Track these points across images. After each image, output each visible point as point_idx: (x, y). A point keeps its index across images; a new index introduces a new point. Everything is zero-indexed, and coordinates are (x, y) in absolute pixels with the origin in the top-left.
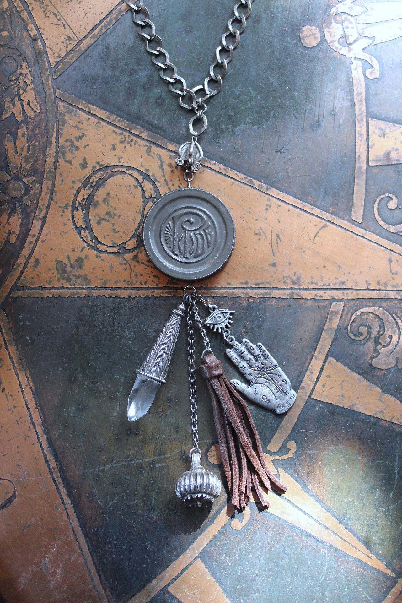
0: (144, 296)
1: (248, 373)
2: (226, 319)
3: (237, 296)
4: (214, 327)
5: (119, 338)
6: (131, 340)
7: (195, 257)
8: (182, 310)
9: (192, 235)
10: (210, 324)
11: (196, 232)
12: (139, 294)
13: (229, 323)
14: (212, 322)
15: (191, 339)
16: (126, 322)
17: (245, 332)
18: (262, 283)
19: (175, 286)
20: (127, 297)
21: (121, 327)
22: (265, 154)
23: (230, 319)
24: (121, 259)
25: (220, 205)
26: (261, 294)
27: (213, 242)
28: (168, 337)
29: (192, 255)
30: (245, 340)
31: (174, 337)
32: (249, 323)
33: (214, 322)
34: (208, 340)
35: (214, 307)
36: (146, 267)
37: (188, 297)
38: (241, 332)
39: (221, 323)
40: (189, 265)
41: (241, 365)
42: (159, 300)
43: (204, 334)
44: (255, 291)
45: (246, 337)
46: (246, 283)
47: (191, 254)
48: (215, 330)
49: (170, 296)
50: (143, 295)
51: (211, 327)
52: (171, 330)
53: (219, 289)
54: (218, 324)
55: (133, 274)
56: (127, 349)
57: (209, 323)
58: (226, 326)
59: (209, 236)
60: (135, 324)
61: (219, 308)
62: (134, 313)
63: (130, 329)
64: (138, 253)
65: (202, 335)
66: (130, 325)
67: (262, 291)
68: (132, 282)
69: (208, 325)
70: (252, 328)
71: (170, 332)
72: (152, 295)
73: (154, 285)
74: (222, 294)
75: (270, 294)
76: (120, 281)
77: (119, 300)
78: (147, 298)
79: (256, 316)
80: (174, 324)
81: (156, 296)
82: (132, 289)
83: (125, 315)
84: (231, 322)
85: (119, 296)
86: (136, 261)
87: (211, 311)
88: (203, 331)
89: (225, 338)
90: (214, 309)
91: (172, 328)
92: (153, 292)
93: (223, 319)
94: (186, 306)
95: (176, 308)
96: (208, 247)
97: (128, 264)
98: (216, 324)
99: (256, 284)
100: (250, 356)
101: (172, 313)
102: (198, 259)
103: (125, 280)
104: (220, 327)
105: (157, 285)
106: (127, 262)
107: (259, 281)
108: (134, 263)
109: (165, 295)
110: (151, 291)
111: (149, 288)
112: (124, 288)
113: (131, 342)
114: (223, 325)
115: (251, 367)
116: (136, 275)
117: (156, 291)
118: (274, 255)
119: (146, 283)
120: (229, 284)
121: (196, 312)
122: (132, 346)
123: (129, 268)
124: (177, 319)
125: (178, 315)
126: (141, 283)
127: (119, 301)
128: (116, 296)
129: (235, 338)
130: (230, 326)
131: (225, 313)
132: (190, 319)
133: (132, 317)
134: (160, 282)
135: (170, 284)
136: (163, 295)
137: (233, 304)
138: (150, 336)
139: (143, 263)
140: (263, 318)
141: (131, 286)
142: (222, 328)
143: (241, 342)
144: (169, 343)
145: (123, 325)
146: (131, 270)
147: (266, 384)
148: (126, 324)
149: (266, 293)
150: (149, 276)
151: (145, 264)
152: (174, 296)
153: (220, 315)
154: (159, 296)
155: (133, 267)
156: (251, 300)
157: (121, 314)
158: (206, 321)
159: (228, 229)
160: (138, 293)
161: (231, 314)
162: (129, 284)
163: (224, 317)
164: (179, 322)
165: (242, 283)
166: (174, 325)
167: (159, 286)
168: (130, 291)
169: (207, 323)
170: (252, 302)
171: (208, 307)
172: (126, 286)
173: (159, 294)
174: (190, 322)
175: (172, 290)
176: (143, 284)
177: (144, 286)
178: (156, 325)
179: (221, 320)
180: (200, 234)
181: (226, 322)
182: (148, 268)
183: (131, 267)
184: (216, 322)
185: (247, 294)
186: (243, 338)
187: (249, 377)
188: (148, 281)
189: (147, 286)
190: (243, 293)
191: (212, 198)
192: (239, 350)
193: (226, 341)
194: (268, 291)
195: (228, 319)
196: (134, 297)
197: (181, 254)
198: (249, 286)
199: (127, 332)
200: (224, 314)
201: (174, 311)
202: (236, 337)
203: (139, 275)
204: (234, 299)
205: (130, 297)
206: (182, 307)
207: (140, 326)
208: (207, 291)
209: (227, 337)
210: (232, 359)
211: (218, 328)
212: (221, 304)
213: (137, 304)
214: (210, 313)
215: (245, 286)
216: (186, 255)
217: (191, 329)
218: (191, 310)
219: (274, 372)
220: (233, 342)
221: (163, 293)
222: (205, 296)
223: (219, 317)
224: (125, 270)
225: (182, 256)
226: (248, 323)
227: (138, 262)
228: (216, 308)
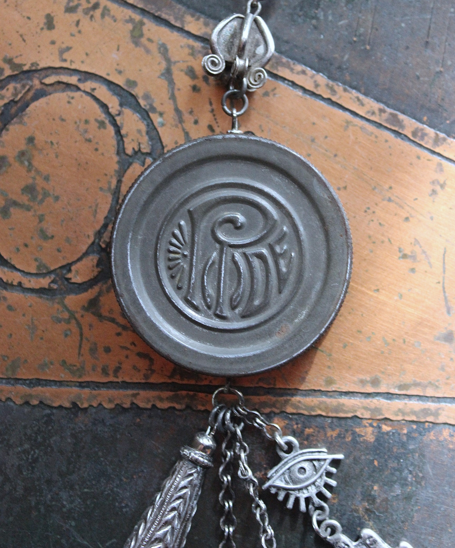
0: (111, 406)
2: (321, 477)
3: (350, 415)
4: (287, 497)
5: (42, 510)
6: (74, 519)
7: (244, 316)
8: (205, 448)
9: (238, 256)
10: (279, 488)
11: (250, 251)
12: (99, 399)
14: (283, 485)
16: (64, 469)
17: (367, 510)
18: (416, 385)
19: (193, 382)
20: (67, 405)
21: (49, 482)
22: (433, 50)
23: (329, 474)
24: (56, 306)
25: (315, 181)
26: (414, 413)
27: (292, 278)
28: (167, 523)
29: (237, 311)
30: (367, 532)
31: (184, 521)
32: (381, 487)
33: (287, 483)
34: (270, 531)
36: (120, 330)
37: (224, 415)
38: (357, 511)
39: (306, 487)
40: (227, 335)
42: (150, 417)
43: (262, 516)
44: (398, 404)
45: (371, 523)
46: (375, 382)
47: (233, 308)
49: (178, 406)
50: (110, 401)
51: (281, 498)
52: (175, 504)
53: (305, 395)
54: (299, 490)
55: (86, 347)
56: (63, 541)
57: (274, 487)
59: (282, 262)
60: (86, 475)
61: (301, 448)
62: (83, 448)
63: (72, 487)
64: (100, 294)
65: (255, 515)
66: (74, 477)
67: (415, 405)
68: (83, 368)
70: (386, 500)
71: (173, 509)
72: (133, 403)
73: (138, 378)
74: (312, 408)
75: (436, 414)
76: (52, 363)
77: (48, 411)
78: (120, 409)
79: (398, 470)
80: (185, 487)
81: (142, 405)
82: (81, 385)
83: (61, 452)
84: (333, 483)
85: (49, 402)
86: (93, 313)
87: (282, 454)
88: (258, 506)
89: (315, 525)
91: (180, 498)
92: (135, 395)
93: (312, 476)
94: (217, 438)
95: (193, 444)
96: (280, 292)
97: (73, 321)
98: (294, 490)
99: (401, 387)
101: (181, 458)
102: (252, 322)
103: (64, 362)
104: (303, 496)
105: (146, 377)
106: (72, 315)
107: (408, 379)
108: (89, 318)
109: (165, 405)
110: (130, 392)
111: (125, 385)
112: (60, 383)
113: (73, 523)
114: (313, 491)
116: (93, 350)
117: (142, 393)
118: (449, 312)
119: (117, 370)
120: (330, 382)
121: (243, 455)
122: (75, 533)
123: (75, 329)
124: (191, 475)
125: (195, 463)
126: (105, 371)
127: (48, 416)
128: (41, 402)
129: (342, 526)
130: (328, 494)
131: (319, 460)
132: (226, 472)
133: (79, 457)
134: (153, 371)
135: (178, 377)
136: (159, 405)
137: (339, 436)
138: (122, 507)
139: (113, 320)
140: (416, 476)
141: (80, 376)
142: (308, 500)
143: (356, 537)
144: (169, 537)
145: (56, 477)
146: (81, 335)
148: (62, 475)
149: (426, 412)
150: (126, 352)
151: (117, 323)
152: (188, 407)
153: (306, 465)
154: (149, 406)
155: (85, 329)
156: (386, 428)
157: (52, 450)
158: (269, 479)
159: (333, 245)
160: (95, 397)
161: (335, 463)
162: (72, 372)
163: (316, 470)
164: (197, 482)
165: (363, 382)
166: (184, 491)
167: (152, 380)
168: (76, 390)
169: (270, 486)
170: (387, 433)
171: (274, 444)
172: (67, 377)
173: (149, 401)
174: (227, 479)
175: (184, 393)
176: (111, 372)
177: (112, 379)
178: (139, 482)
179: (307, 479)
180: (260, 256)
181: (320, 483)
182: (124, 333)
183: (81, 329)
184: (294, 482)
185: (377, 410)
186: (362, 526)
188: (123, 366)
189: (120, 380)
190: (366, 408)
191: (293, 164)
193: (317, 535)
194: (432, 405)
195: (325, 478)
196: (85, 405)
197: (209, 307)
198: (383, 389)
199: (64, 495)
200: (316, 463)
201: (186, 452)
202: (345, 522)
203: (101, 350)
204: (343, 422)
205: (74, 404)
206: (206, 441)
207: (99, 481)
208: (274, 399)
209: (319, 523)
211: (297, 500)
212: (309, 436)
213: (94, 424)
214: (279, 459)
215: (370, 389)
216: (221, 311)
217: (227, 497)
218: (229, 447)
220: (335, 536)
221: (161, 399)
222: (267, 410)
223: (302, 470)
224: (66, 335)
225: (211, 312)
226: (376, 488)
227: (100, 316)
228: (295, 446)
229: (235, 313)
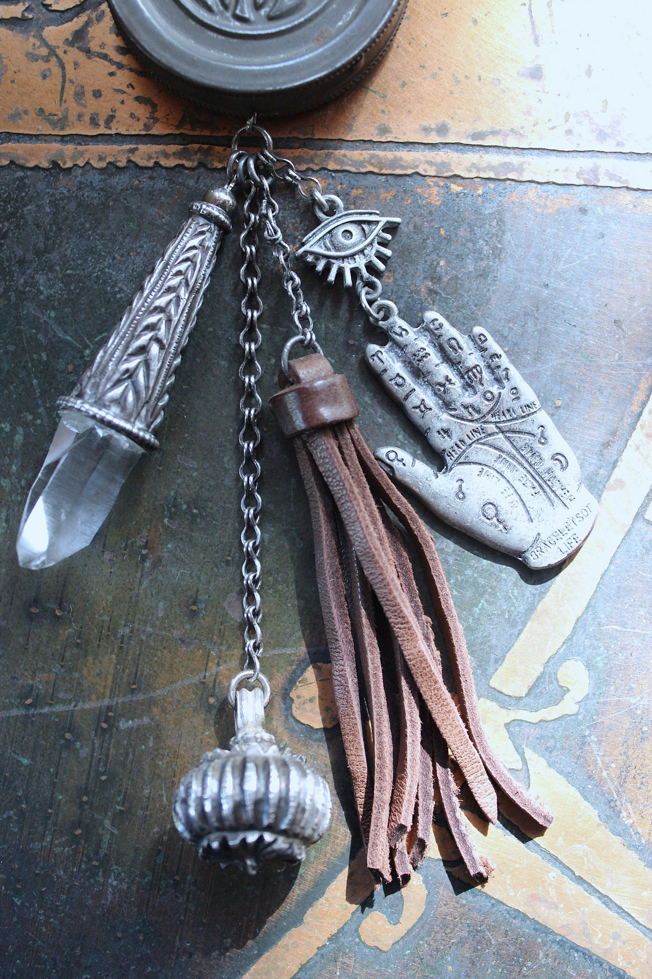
0: (103, 165)
1: (439, 425)
2: (371, 244)
3: (409, 172)
4: (327, 269)
5: (13, 298)
6: (54, 308)
7: (271, 18)
8: (222, 205)
10: (318, 256)
12: (87, 156)
13: (380, 256)
14: (323, 251)
15: (252, 305)
16: (41, 245)
17: (431, 292)
18: (494, 133)
19: (207, 133)
20: (45, 164)
21: (22, 262)
23: (384, 244)
24: (32, 40)
26: (490, 168)
28: (170, 290)
29: (263, 12)
30: (430, 315)
31: (194, 291)
32: (448, 262)
33: (328, 249)
34: (306, 308)
35: (332, 203)
36: (113, 68)
37: (246, 164)
38: (418, 292)
39: (352, 256)
40: (249, 42)
41: (414, 400)
42: (151, 178)
43: (295, 290)
44: (471, 157)
45: (435, 308)
46: (442, 129)
47: (257, 7)
48: (332, 277)
49: (187, 164)
50: (101, 159)
51: (320, 267)
52: (183, 267)
53: (353, 149)
54: (343, 258)
55: (70, 91)
56: (40, 337)
57: (312, 253)
58: (370, 267)
60: (68, 252)
61: (346, 209)
62: (66, 219)
63: (51, 269)
64: (87, 24)
65: (286, 292)
66: (54, 256)
67: (494, 158)
68: (65, 118)
69: (310, 259)
70: (456, 278)
71: (179, 273)
72: (129, 161)
73: (137, 129)
74: (362, 164)
75: (520, 169)
76: (26, 112)
77: (20, 174)
78: (112, 169)
79: (470, 240)
80: (194, 248)
81: (142, 163)
82: (64, 139)
83: (38, 226)
84: (388, 252)
85: (21, 162)
86: (80, 49)
87: (320, 215)
88: (292, 279)
89: (365, 303)
90: (332, 210)
91: (187, 260)
92: (132, 151)
93: (361, 241)
94: (239, 193)
95: (205, 197)
97: (54, 59)
98: (337, 258)
99: (475, 136)
100: (444, 370)
101: (191, 214)
102: (283, 26)
103: (42, 111)
104: (348, 266)
105: (146, 127)
106: (52, 52)
107: (482, 127)
108: (74, 55)
109: (172, 162)
110: (127, 147)
111: (120, 138)
112: (38, 137)
113: (53, 314)
114: (361, 262)
115: (447, 405)
116: (79, 95)
117: (142, 148)
118: (536, 41)
119: (110, 119)
120: (384, 130)
121: (271, 215)
122: (55, 327)
123: (56, 70)
124: (202, 233)
125: (209, 217)
126: (94, 122)
127: (21, 179)
128: (12, 162)
129: (399, 310)
130: (381, 266)
131: (369, 223)
132: (249, 240)
133: (60, 229)
134: (156, 120)
135: (189, 126)
136: (163, 162)
137: (395, 197)
138: (116, 293)
139: (105, 57)
140: (494, 248)
141: (62, 129)
142: (355, 272)
143: (417, 322)
144: (172, 308)
145: (30, 256)
146: (64, 76)
147: (498, 466)
148: (38, 253)
149: (507, 166)
150: (121, 97)
151: (110, 61)
152: (201, 164)
154: (151, 164)
155: (69, 68)
156: (455, 188)
157: (26, 222)
158: (303, 244)
160: (81, 154)
161: (391, 228)
162: (54, 124)
163: (365, 236)
164: (210, 243)
165: (426, 130)
166: (194, 252)
167: (154, 131)
168: (56, 146)
169: (306, 252)
170: (457, 195)
171: (314, 202)
172: (46, 129)
173: (150, 158)
174: (250, 250)
175: (196, 146)
176: (102, 123)
177: (102, 130)
178: (138, 260)
179: (354, 245)
181: (371, 253)
182: (119, 73)
183: (63, 68)
184: (337, 249)
185: (445, 165)
186: (423, 310)
187: (440, 442)
188: (117, 114)
189: (113, 132)
190: (430, 163)
192: (409, 350)
193: (367, 314)
194: (514, 159)
195: (376, 246)
196: (69, 165)
197: (226, 7)
198: (452, 139)
199: (41, 279)
200: (365, 227)
201: (197, 205)
202: (402, 306)
203: (89, 95)
204: (401, 181)
205: (55, 164)
206: (224, 195)
207: (85, 261)
208: (312, 152)
209: (371, 303)
210: (386, 377)
211: (340, 273)
212: (356, 197)
213: (79, 188)
214: (318, 222)
215: (434, 138)
216: (242, 11)
217: (250, 272)
218: (254, 208)
219: (523, 427)
220: (391, 320)
221: (166, 155)
222: (303, 167)
223: (348, 234)
224: (45, 77)
225: (229, 14)
226: (442, 263)
227: (88, 52)
228: (338, 206)
229: (261, 15)
